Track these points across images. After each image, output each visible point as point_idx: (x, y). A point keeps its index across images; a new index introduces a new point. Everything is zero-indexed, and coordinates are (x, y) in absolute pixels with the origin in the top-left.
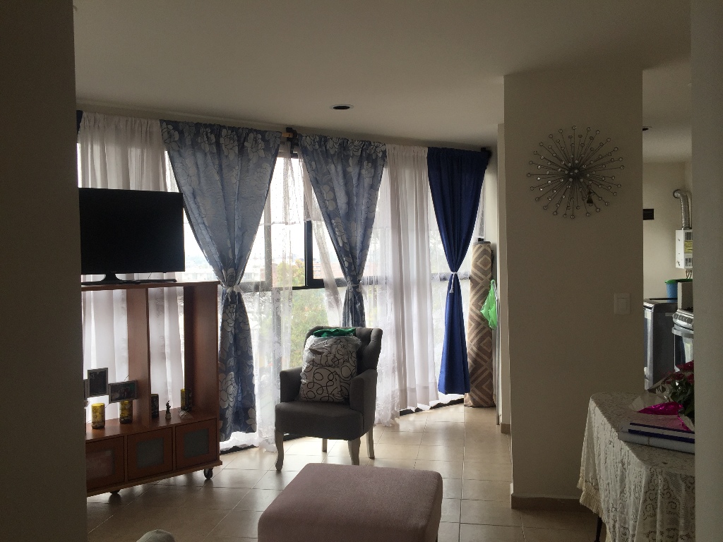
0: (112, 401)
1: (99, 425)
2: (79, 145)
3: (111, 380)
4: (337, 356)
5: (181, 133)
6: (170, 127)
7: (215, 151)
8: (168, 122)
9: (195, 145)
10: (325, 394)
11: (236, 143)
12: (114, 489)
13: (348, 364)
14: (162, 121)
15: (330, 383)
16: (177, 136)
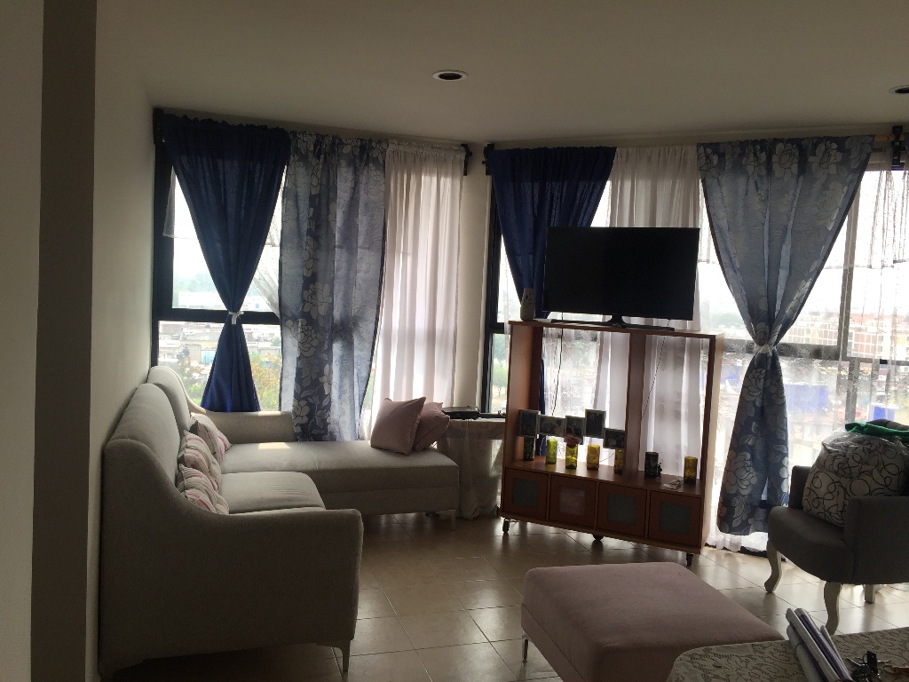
0: (606, 445)
1: (593, 466)
2: (608, 184)
3: (607, 425)
4: (851, 460)
5: (721, 156)
6: (709, 151)
7: (764, 172)
8: (706, 146)
9: (738, 168)
10: (820, 509)
11: (796, 160)
12: (598, 533)
13: (868, 479)
14: (699, 145)
15: (829, 496)
16: (715, 159)
